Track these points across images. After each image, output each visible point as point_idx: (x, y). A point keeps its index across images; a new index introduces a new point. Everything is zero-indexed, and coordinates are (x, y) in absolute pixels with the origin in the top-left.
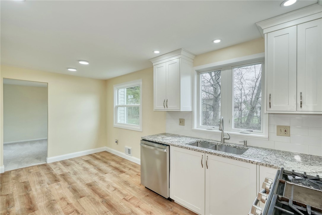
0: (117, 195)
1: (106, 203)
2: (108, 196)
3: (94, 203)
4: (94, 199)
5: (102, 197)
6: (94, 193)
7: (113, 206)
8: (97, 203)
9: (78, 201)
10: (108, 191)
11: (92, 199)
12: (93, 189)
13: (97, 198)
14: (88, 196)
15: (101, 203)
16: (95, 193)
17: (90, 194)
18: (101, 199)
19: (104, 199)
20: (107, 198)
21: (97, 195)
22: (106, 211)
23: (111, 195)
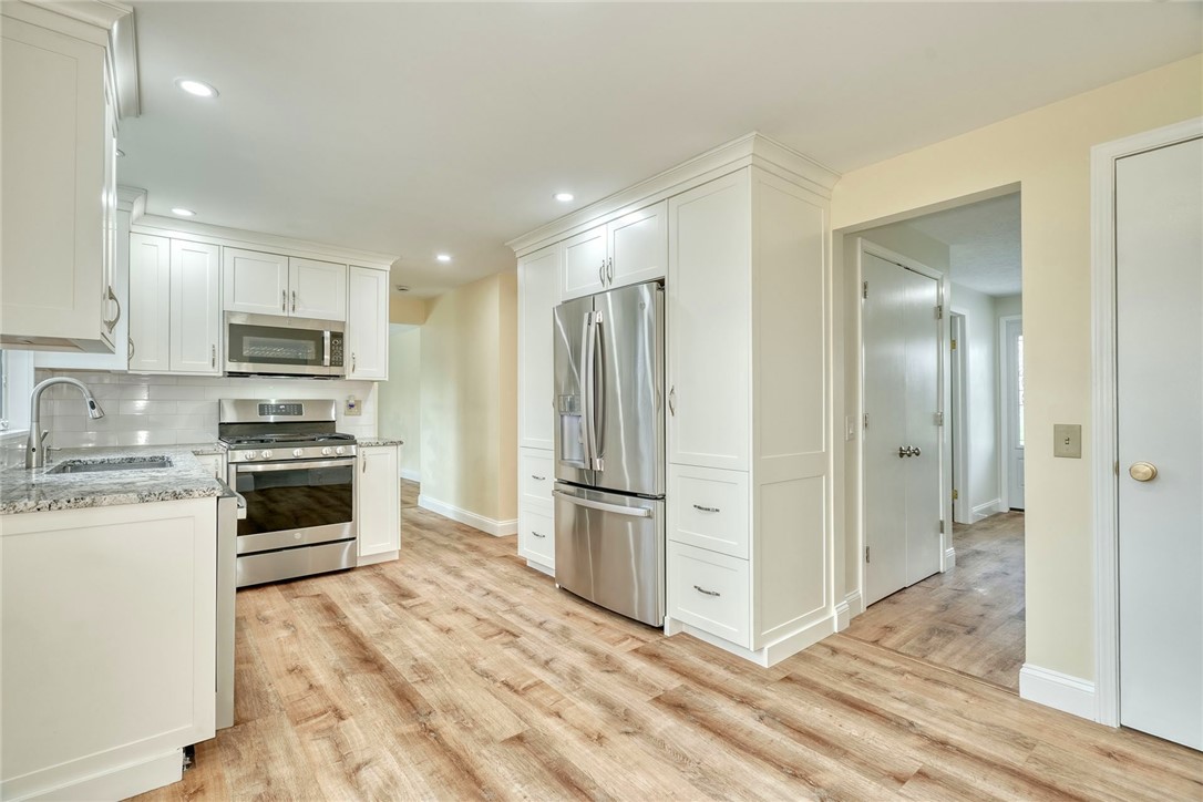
0: (362, 737)
1: (415, 708)
2: (402, 738)
3: (461, 712)
4: (464, 728)
5: (429, 733)
6: (462, 754)
7: (393, 697)
8: (451, 709)
9: (526, 721)
10: (399, 760)
11: (470, 725)
12: (475, 787)
13: (449, 728)
14: (488, 741)
15: (435, 707)
16: (458, 758)
17: (484, 751)
18: (433, 722)
19: (420, 724)
20: (409, 728)
21: (452, 744)
22: (421, 683)
23: (390, 739)
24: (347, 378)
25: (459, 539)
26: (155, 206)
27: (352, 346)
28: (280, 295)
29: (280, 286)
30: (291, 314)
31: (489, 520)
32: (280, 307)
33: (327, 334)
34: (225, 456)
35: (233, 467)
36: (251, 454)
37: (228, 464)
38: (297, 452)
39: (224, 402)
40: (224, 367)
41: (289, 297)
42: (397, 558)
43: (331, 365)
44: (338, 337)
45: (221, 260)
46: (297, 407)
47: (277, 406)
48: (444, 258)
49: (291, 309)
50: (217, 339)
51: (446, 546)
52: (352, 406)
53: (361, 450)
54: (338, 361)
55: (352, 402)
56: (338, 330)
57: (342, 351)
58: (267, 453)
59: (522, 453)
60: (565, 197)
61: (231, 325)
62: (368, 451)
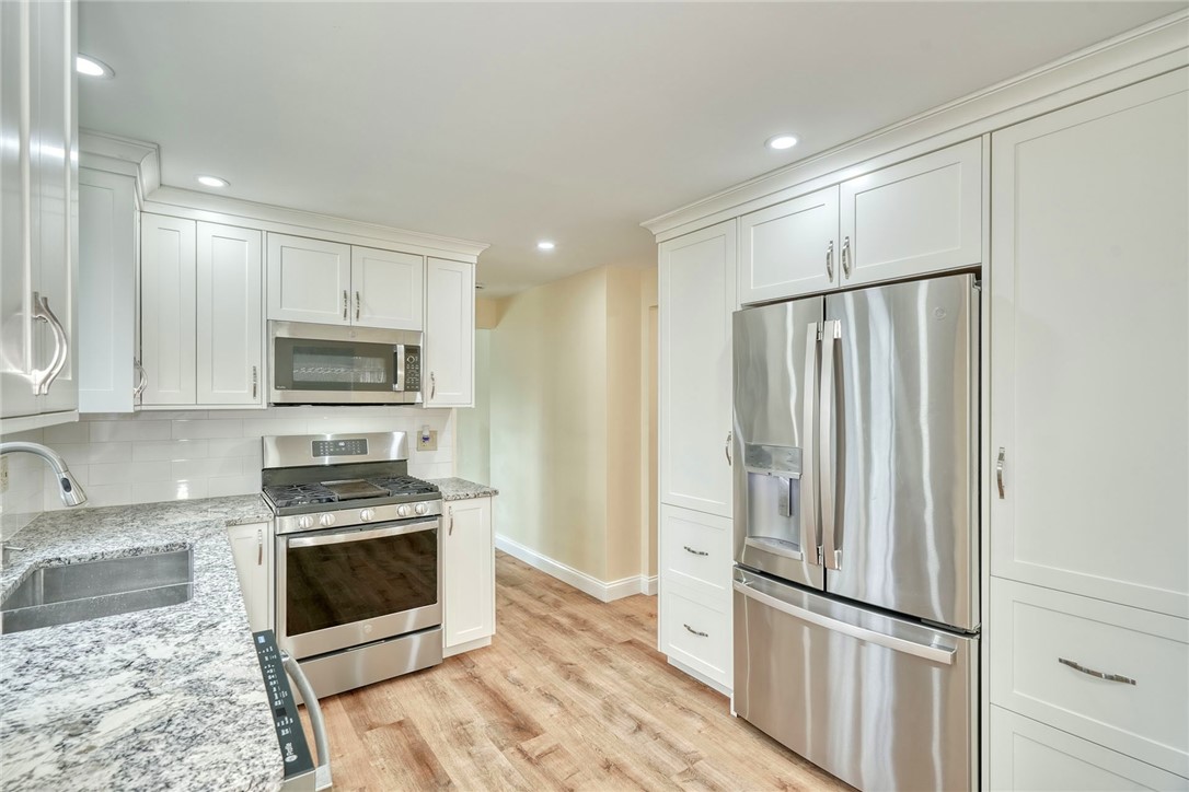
24: (424, 406)
25: (557, 605)
26: (172, 174)
27: (430, 364)
28: (340, 296)
29: (340, 285)
30: (354, 323)
31: (590, 578)
32: (339, 312)
33: (401, 350)
34: (271, 524)
35: (282, 543)
36: (306, 521)
37: (275, 536)
38: (368, 514)
39: (266, 440)
40: (268, 396)
41: (353, 299)
42: (489, 642)
43: (406, 390)
44: (412, 351)
45: (263, 250)
46: (359, 444)
47: (336, 443)
48: (546, 246)
49: (354, 315)
50: (258, 357)
51: (544, 619)
52: (426, 439)
53: (446, 505)
54: (413, 385)
55: (426, 434)
56: (412, 343)
57: (419, 371)
58: (327, 519)
59: (664, 513)
60: (784, 143)
61: (277, 339)
62: (455, 505)
